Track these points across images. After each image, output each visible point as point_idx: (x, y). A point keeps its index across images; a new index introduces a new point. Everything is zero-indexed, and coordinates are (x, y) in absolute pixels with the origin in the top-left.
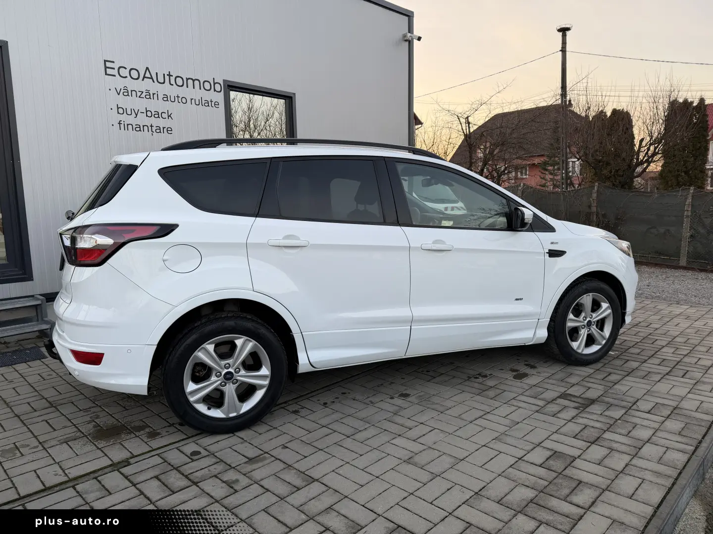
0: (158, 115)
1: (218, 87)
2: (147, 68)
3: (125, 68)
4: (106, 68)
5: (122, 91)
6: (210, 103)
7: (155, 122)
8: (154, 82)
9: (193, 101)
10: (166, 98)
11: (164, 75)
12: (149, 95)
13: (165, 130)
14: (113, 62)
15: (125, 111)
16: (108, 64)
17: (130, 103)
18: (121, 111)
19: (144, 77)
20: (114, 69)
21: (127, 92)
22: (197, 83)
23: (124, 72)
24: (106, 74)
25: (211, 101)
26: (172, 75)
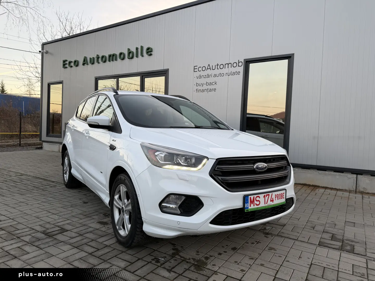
0: (211, 84)
1: (240, 64)
2: (209, 65)
3: (201, 67)
4: (194, 69)
5: (199, 77)
6: (235, 73)
7: (210, 87)
8: (211, 70)
9: (227, 74)
10: (215, 76)
11: (215, 65)
12: (208, 76)
13: (213, 90)
14: (197, 66)
15: (199, 84)
16: (195, 68)
17: (203, 81)
18: (197, 85)
19: (207, 69)
20: (197, 69)
21: (200, 77)
22: (230, 65)
23: (200, 69)
24: (194, 72)
25: (236, 72)
26: (219, 65)
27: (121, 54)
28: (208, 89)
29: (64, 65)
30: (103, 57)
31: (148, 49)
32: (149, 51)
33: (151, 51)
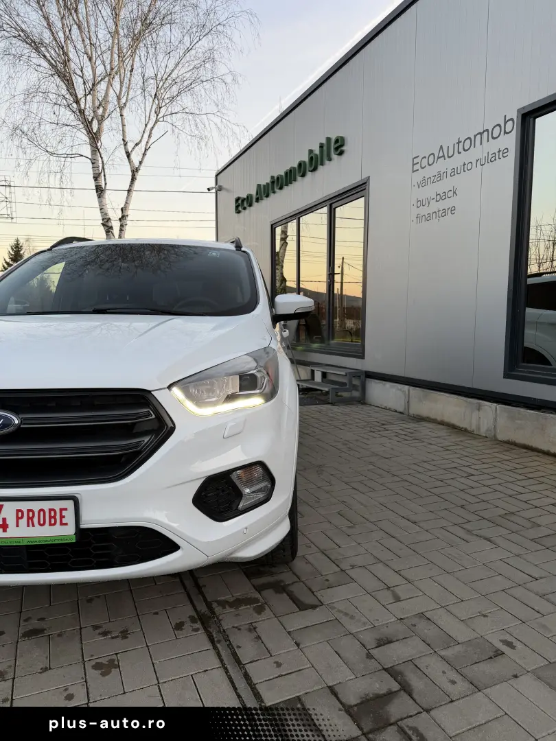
0: (445, 196)
1: (509, 126)
2: (441, 146)
3: (425, 157)
4: (414, 165)
5: (422, 182)
6: (497, 154)
7: (443, 205)
8: (445, 159)
9: (479, 162)
10: (454, 172)
11: (454, 145)
12: (440, 176)
13: (450, 210)
14: (418, 156)
15: (422, 202)
16: (415, 161)
17: (430, 191)
18: (419, 204)
19: (438, 158)
20: (418, 163)
21: (424, 183)
22: (485, 134)
23: (425, 162)
24: (413, 172)
25: (499, 152)
26: (461, 142)
27: (300, 165)
28: (439, 211)
29: (237, 207)
30: (278, 178)
31: (337, 141)
32: (338, 146)
33: (342, 145)
